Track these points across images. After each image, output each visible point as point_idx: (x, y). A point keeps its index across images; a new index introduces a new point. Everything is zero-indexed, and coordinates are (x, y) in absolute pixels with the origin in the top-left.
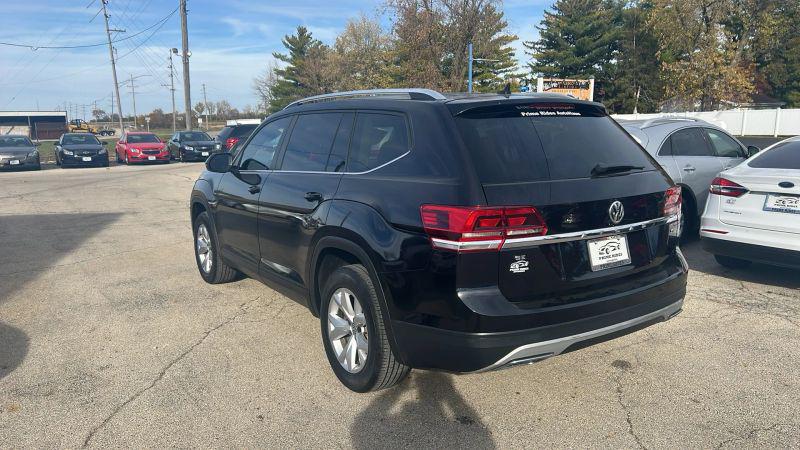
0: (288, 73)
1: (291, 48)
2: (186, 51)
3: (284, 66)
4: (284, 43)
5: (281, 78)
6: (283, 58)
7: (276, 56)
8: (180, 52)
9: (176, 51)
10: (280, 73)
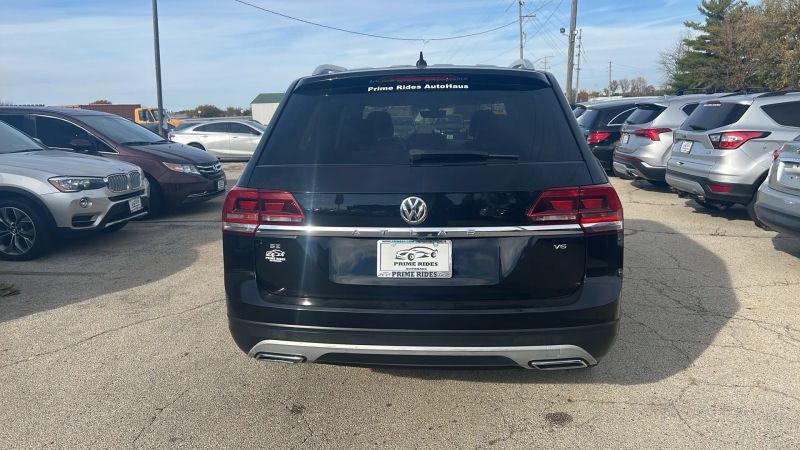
0: (701, 42)
1: (708, 15)
2: (573, 29)
3: (695, 34)
4: (700, 9)
5: (691, 49)
6: (696, 27)
7: (688, 25)
8: (567, 32)
9: (563, 31)
10: (689, 43)
